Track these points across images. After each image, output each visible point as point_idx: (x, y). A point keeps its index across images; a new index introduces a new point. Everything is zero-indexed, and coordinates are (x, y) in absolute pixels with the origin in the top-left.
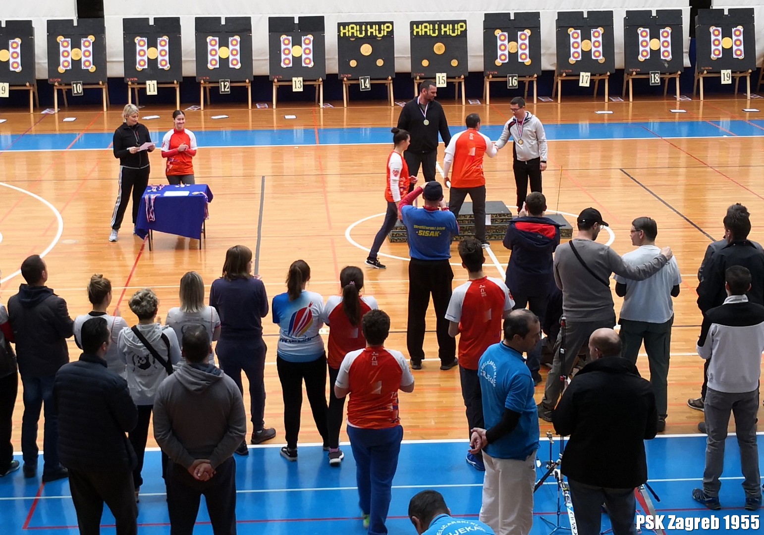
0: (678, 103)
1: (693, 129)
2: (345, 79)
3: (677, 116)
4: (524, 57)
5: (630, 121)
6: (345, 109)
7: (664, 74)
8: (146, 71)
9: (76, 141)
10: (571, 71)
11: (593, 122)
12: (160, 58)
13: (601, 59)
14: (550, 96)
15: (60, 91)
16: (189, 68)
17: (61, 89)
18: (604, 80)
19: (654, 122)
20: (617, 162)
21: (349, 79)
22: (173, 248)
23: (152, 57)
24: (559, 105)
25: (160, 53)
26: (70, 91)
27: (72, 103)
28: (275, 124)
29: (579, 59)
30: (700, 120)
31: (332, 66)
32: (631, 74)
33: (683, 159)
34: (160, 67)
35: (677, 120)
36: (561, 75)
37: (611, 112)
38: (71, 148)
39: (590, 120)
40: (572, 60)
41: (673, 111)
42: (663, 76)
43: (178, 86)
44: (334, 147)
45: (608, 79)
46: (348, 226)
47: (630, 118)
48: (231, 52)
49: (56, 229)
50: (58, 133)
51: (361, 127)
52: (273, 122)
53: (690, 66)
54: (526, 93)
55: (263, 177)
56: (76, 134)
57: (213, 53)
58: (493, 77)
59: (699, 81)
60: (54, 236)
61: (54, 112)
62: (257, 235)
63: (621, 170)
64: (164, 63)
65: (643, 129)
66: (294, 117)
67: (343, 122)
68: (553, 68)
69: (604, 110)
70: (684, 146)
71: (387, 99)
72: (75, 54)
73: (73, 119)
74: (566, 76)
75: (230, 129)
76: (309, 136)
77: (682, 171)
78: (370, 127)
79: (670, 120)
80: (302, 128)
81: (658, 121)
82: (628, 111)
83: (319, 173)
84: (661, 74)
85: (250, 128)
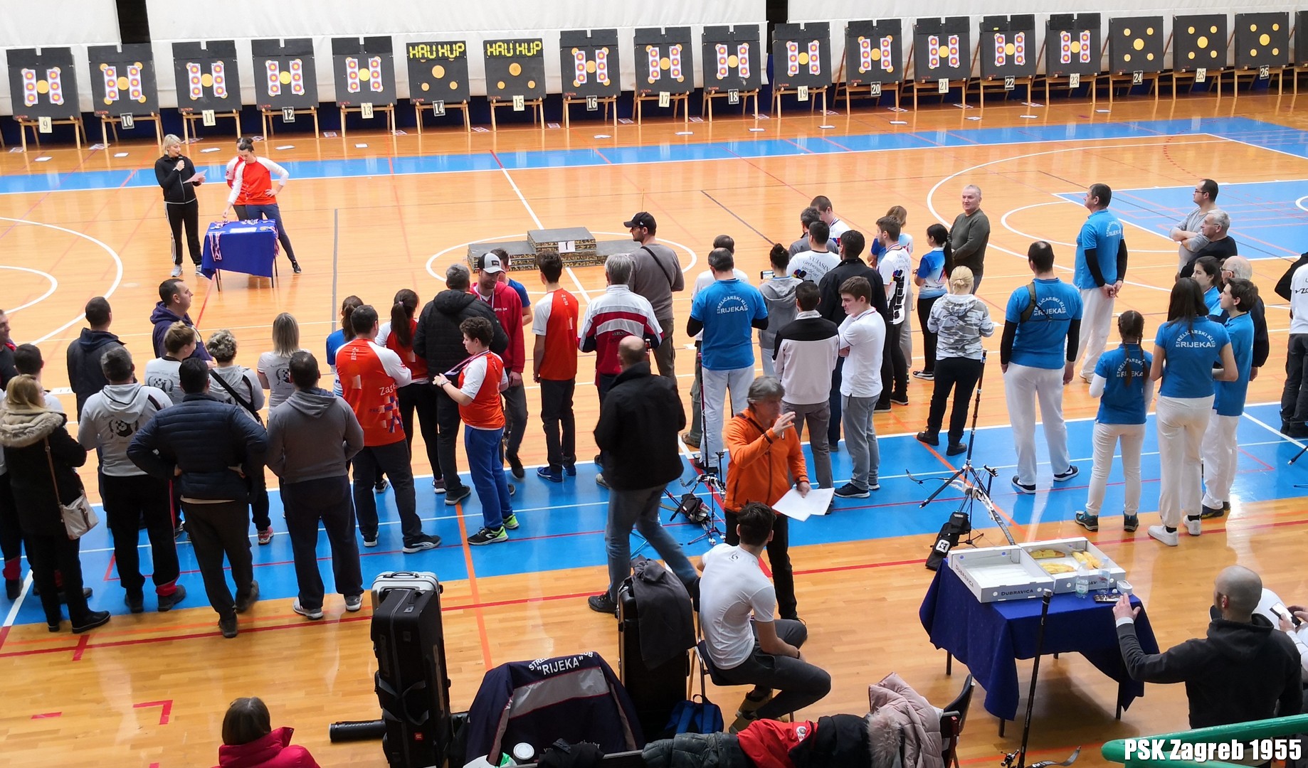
0: (757, 122)
1: (772, 148)
2: (418, 104)
3: (756, 135)
4: (602, 77)
5: (710, 142)
6: (420, 136)
7: (743, 92)
8: (201, 100)
9: (130, 179)
10: (650, 91)
11: (673, 143)
12: (215, 86)
13: (680, 78)
14: (630, 117)
15: (108, 124)
16: (248, 96)
17: (110, 123)
18: (684, 99)
19: (733, 142)
20: (698, 183)
21: (422, 104)
22: (244, 287)
23: (207, 85)
24: (640, 127)
25: (216, 79)
26: (119, 124)
27: (123, 137)
28: (345, 154)
29: (658, 79)
30: (778, 138)
31: (403, 91)
32: (710, 93)
33: (762, 178)
34: (216, 95)
35: (755, 139)
36: (640, 95)
37: (692, 133)
38: (125, 186)
39: (671, 141)
40: (651, 80)
41: (751, 130)
42: (741, 94)
43: (238, 115)
44: (409, 176)
45: (688, 99)
46: (428, 259)
47: (710, 138)
48: (293, 77)
49: (115, 273)
50: (109, 169)
51: (437, 154)
52: (343, 152)
53: (768, 83)
54: (606, 115)
55: (336, 210)
56: (129, 171)
57: (274, 78)
58: (572, 99)
59: (776, 98)
60: (113, 280)
61: (102, 148)
62: (333, 271)
63: (702, 191)
64: (221, 91)
65: (723, 150)
66: (365, 146)
67: (418, 150)
68: (633, 88)
69: (684, 131)
70: (762, 165)
71: (463, 124)
72: (122, 83)
73: (125, 155)
74: (646, 96)
75: (298, 160)
76: (383, 166)
77: (762, 190)
78: (447, 154)
79: (749, 140)
80: (375, 157)
81: (738, 140)
82: (707, 132)
83: (395, 204)
84: (739, 92)
85: (319, 159)
